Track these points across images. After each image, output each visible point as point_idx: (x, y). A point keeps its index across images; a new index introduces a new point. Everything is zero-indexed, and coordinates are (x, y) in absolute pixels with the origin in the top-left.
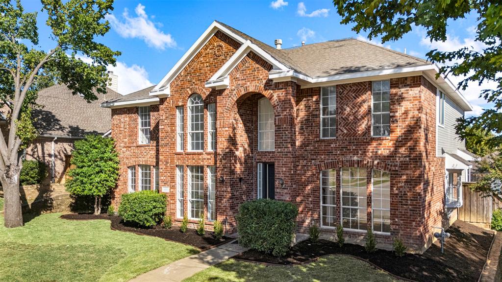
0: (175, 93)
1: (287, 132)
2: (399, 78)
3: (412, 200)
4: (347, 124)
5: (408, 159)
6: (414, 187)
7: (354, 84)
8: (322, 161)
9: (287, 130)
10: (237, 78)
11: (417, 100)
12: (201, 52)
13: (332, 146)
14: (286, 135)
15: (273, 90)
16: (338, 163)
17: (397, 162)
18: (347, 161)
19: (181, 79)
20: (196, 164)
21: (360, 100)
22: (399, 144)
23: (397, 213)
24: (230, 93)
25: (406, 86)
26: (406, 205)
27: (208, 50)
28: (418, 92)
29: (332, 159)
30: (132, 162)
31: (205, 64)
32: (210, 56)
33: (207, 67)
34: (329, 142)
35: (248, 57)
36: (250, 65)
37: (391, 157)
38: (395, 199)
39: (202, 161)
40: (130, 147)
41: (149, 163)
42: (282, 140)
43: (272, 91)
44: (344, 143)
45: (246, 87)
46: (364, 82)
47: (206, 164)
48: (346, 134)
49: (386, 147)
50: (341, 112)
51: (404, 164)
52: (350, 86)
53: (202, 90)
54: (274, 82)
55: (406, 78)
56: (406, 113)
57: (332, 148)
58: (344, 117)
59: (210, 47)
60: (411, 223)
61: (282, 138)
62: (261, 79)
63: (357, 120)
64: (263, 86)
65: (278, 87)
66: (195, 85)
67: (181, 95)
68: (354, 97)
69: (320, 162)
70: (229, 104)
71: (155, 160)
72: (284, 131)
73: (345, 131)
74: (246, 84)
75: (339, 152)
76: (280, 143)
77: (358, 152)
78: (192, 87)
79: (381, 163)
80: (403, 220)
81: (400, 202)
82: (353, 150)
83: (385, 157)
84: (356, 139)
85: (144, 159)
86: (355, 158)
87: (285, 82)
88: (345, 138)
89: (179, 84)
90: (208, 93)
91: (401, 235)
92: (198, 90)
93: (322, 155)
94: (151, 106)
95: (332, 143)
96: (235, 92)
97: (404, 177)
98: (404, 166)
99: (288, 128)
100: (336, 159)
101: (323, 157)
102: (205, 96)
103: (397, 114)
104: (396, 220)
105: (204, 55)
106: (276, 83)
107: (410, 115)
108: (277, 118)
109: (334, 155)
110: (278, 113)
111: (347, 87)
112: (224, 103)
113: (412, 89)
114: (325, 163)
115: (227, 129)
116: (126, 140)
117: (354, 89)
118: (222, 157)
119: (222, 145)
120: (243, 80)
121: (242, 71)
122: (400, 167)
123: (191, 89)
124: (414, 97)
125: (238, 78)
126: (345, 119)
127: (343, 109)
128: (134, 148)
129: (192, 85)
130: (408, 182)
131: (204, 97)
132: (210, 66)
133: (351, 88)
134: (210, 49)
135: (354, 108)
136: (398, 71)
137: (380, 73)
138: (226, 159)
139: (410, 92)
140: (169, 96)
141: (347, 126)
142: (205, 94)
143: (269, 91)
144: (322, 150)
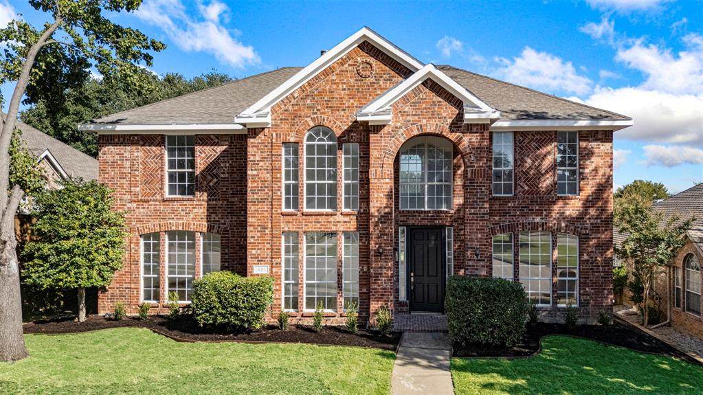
0: (281, 123)
1: (483, 188)
2: (589, 131)
3: (603, 266)
4: (527, 180)
5: (599, 221)
6: (605, 252)
7: (538, 133)
8: (496, 224)
9: (484, 186)
10: (404, 112)
11: (609, 156)
12: (333, 67)
13: (509, 205)
14: (482, 192)
15: (463, 133)
16: (518, 227)
17: (587, 224)
18: (529, 224)
19: (293, 101)
20: (323, 229)
21: (544, 151)
22: (588, 203)
23: (588, 281)
24: (393, 131)
25: (596, 140)
26: (598, 272)
27: (346, 65)
28: (609, 148)
29: (509, 221)
30: (152, 226)
31: (340, 86)
32: (349, 75)
33: (345, 89)
34: (507, 200)
35: (424, 85)
36: (427, 96)
37: (580, 218)
38: (586, 266)
39: (334, 225)
40: (148, 201)
41: (192, 228)
42: (477, 198)
43: (461, 135)
44: (525, 202)
45: (421, 126)
46: (550, 131)
47: (342, 229)
48: (527, 191)
49: (573, 207)
50: (520, 164)
51: (594, 227)
52: (533, 135)
53: (335, 123)
54: (465, 122)
55: (597, 132)
56: (596, 170)
57: (509, 207)
58: (524, 171)
59: (350, 62)
60: (603, 292)
61: (475, 195)
62: (445, 117)
63: (539, 175)
64: (448, 127)
65: (471, 129)
66: (322, 113)
67: (293, 125)
68: (537, 147)
69: (493, 224)
70: (391, 147)
71: (205, 223)
72: (480, 186)
73: (526, 188)
74: (420, 121)
75: (518, 213)
76: (473, 202)
77: (542, 213)
78: (315, 116)
79: (570, 226)
80: (594, 289)
81: (591, 269)
82: (536, 210)
83: (574, 218)
84: (540, 198)
85: (181, 222)
86: (538, 220)
87: (481, 125)
88: (526, 195)
89: (290, 108)
90: (346, 128)
91: (592, 306)
92: (327, 122)
93: (496, 216)
94: (196, 135)
95: (510, 202)
96: (401, 131)
97: (594, 241)
98: (595, 228)
99: (485, 183)
100: (514, 221)
101: (497, 218)
102: (340, 132)
103: (587, 171)
104: (587, 289)
105: (338, 72)
106: (468, 124)
107: (601, 172)
108: (469, 169)
109: (512, 216)
110: (471, 163)
111: (528, 135)
112: (383, 144)
113: (604, 144)
114: (500, 227)
115: (388, 180)
116: (138, 189)
117: (537, 139)
118: (379, 219)
119: (379, 202)
120: (415, 115)
121: (413, 103)
122: (591, 230)
123: (314, 119)
124: (606, 153)
125: (407, 112)
126: (526, 173)
127: (523, 161)
128: (158, 203)
129: (316, 113)
130: (599, 247)
131: (338, 133)
132: (349, 89)
133: (534, 136)
134: (349, 65)
135: (536, 160)
136: (595, 123)
137: (574, 123)
138: (385, 223)
139: (602, 148)
140: (270, 126)
141: (529, 181)
142: (341, 129)
143: (458, 134)
144: (496, 210)
